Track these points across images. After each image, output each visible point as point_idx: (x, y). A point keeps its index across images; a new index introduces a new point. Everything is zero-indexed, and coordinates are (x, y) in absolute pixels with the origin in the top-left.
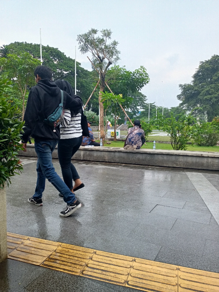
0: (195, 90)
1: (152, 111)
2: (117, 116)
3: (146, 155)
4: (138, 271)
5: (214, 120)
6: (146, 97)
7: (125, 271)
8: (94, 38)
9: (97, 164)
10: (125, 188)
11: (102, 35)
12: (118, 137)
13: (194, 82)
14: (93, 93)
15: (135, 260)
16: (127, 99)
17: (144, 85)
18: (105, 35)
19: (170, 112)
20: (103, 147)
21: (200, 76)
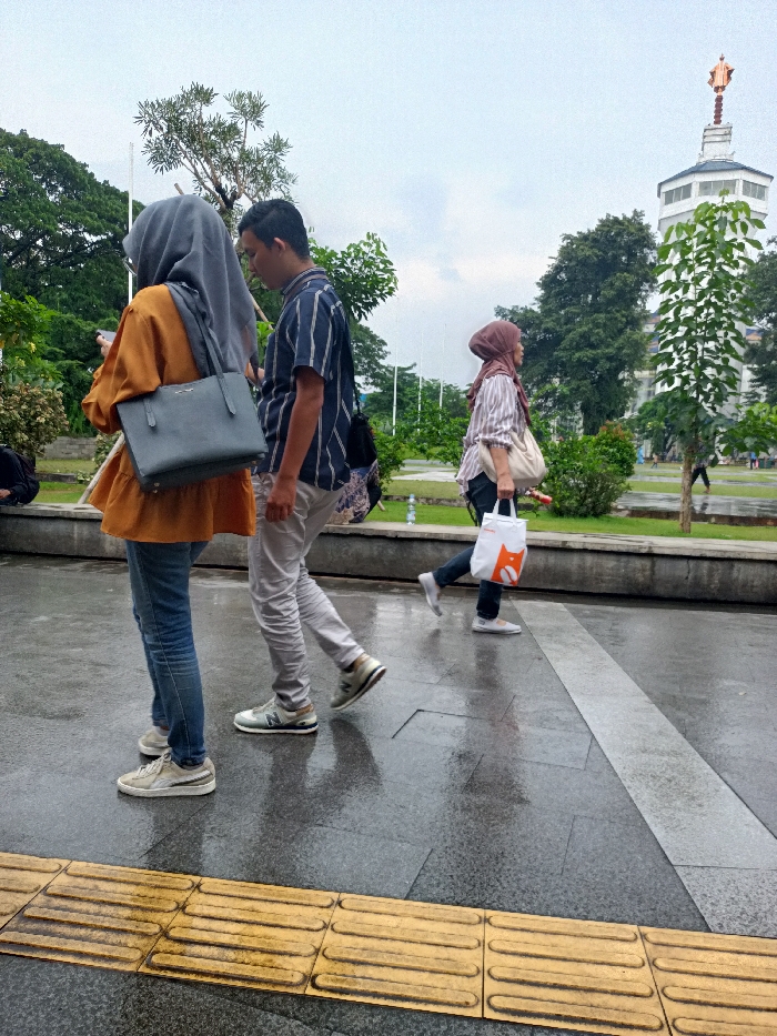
0: (547, 331)
1: (404, 395)
3: (382, 543)
4: (349, 938)
5: (602, 432)
6: (385, 344)
7: (305, 942)
8: (200, 117)
9: (207, 576)
11: (233, 110)
13: (544, 301)
15: (339, 903)
17: (379, 300)
18: (245, 114)
21: (560, 283)
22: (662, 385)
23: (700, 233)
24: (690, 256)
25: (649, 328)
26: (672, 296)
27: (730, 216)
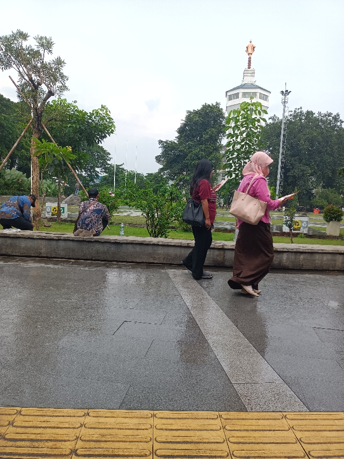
0: (180, 151)
1: (119, 177)
2: (63, 182)
3: (108, 245)
4: (93, 430)
6: (110, 154)
7: (72, 434)
8: (21, 46)
10: (75, 298)
11: (38, 44)
12: (64, 216)
13: (179, 138)
14: (21, 140)
15: (88, 414)
16: (79, 154)
17: (107, 135)
18: (42, 45)
19: (146, 180)
20: (38, 232)
21: (186, 131)
22: (228, 177)
23: (243, 114)
24: (239, 123)
25: (222, 152)
26: (232, 140)
27: (254, 108)
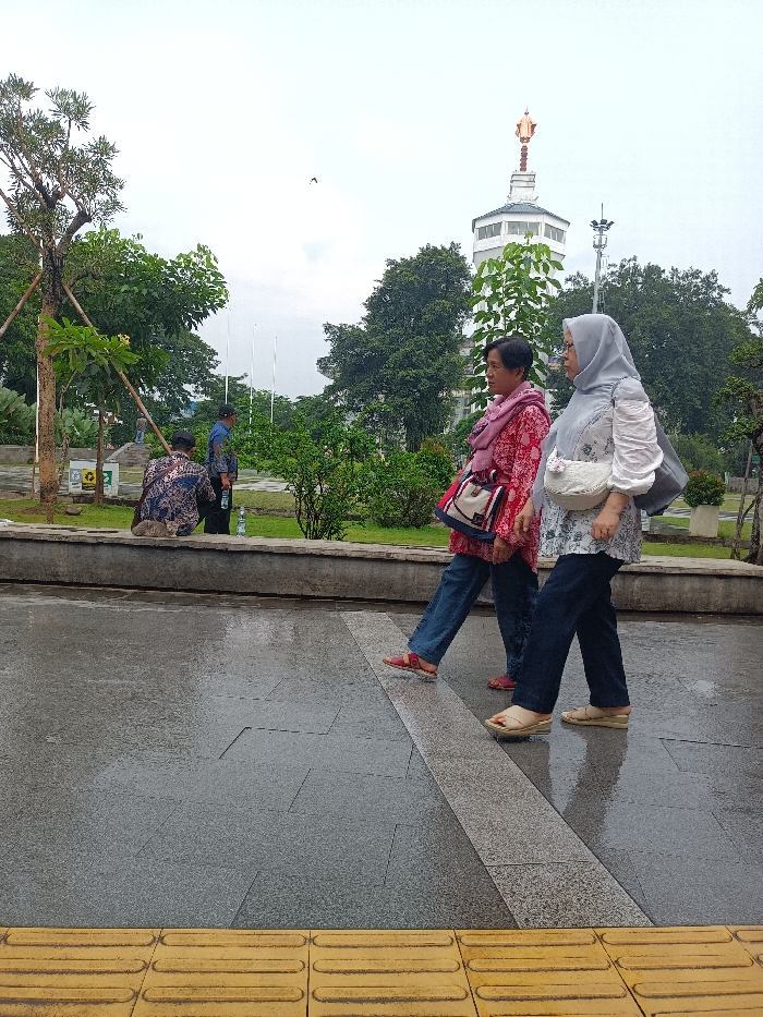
0: (373, 349)
2: (110, 414)
3: (211, 556)
4: (171, 976)
5: (424, 446)
6: (216, 353)
7: (125, 986)
9: (23, 593)
10: (134, 678)
12: (110, 491)
13: (370, 321)
14: (14, 319)
15: (161, 939)
16: (146, 352)
17: (210, 311)
18: (66, 109)
19: (295, 413)
20: (51, 526)
22: (476, 407)
23: (509, 270)
24: (501, 290)
25: (465, 352)
26: (485, 325)
